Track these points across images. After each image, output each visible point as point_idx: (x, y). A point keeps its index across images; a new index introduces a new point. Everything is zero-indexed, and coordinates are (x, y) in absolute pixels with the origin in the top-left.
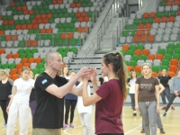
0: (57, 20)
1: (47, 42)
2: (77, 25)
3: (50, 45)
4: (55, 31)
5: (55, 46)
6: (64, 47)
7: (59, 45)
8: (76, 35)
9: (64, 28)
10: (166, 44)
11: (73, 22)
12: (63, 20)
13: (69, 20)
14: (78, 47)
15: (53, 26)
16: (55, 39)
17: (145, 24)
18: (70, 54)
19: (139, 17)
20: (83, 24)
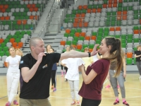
0: (13, 10)
1: (7, 27)
2: (29, 14)
3: (9, 29)
4: (12, 18)
5: (13, 30)
6: (21, 31)
7: (16, 29)
8: (29, 22)
9: (19, 16)
10: (97, 29)
11: (26, 12)
12: (17, 10)
13: (22, 10)
14: (31, 31)
15: (10, 14)
16: (13, 24)
17: (80, 14)
18: (26, 36)
19: (76, 8)
20: (34, 13)
